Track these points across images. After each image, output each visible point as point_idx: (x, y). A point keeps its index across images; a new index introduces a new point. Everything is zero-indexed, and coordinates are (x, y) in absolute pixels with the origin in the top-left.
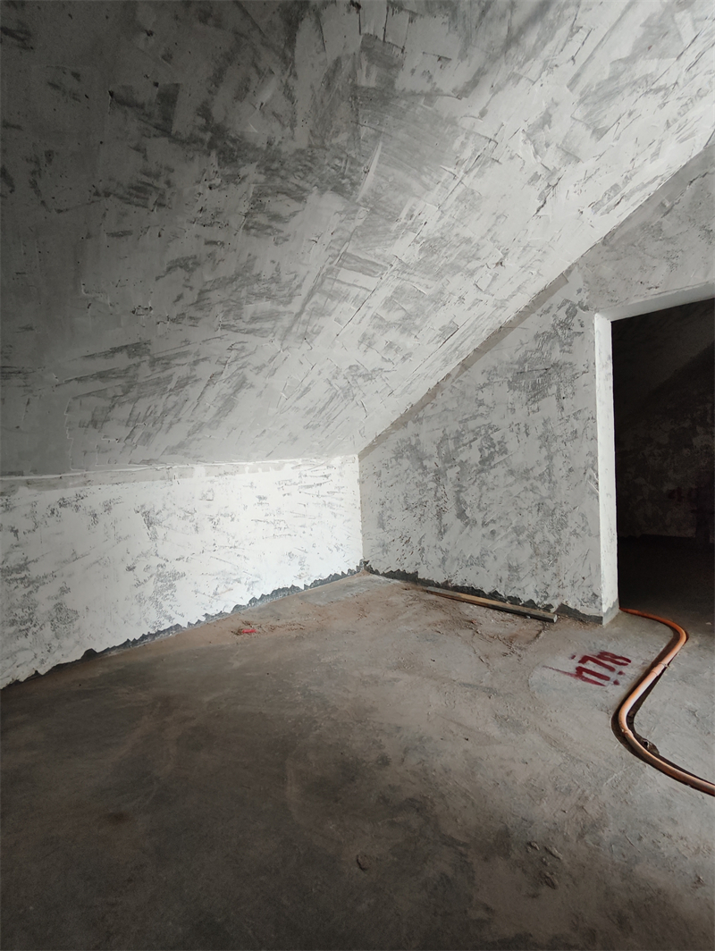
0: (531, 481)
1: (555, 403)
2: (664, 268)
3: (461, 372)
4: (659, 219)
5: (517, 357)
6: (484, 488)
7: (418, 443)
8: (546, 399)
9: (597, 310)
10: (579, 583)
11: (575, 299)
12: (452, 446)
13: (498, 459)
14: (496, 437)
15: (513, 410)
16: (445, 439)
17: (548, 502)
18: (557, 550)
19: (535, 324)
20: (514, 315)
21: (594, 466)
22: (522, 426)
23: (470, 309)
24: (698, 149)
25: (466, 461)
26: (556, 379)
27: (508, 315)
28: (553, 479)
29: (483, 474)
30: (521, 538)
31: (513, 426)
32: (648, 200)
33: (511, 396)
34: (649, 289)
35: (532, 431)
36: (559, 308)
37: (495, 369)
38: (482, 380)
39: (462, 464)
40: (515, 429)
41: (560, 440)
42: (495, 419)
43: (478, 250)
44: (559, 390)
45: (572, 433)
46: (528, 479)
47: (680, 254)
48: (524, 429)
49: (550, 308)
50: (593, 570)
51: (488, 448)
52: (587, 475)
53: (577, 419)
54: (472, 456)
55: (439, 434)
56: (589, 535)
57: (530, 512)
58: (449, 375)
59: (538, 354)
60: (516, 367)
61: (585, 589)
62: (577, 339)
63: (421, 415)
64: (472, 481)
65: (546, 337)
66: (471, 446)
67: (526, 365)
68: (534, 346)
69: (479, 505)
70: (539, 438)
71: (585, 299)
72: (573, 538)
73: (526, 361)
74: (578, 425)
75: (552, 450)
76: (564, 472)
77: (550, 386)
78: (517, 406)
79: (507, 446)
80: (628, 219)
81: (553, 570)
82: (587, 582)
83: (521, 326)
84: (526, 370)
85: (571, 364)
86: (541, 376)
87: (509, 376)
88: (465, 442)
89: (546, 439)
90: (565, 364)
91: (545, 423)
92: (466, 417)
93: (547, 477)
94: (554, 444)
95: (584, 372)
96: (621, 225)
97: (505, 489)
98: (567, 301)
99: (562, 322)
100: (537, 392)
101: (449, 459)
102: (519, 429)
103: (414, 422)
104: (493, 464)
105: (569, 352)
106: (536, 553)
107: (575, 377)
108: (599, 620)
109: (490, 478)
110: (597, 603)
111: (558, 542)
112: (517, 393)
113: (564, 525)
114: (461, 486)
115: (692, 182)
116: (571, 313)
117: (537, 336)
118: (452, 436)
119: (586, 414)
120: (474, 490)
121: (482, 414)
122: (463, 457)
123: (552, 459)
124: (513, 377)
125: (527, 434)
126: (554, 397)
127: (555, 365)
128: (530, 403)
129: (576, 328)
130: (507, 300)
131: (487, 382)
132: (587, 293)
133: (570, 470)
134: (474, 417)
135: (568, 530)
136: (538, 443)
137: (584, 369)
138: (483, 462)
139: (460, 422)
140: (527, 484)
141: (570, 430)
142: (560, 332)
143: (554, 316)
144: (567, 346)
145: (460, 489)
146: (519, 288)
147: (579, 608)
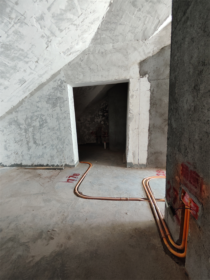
0: (55, 131)
1: (59, 108)
2: (82, 76)
3: (30, 96)
4: (80, 62)
5: (48, 93)
6: (41, 134)
7: (18, 119)
8: (57, 107)
9: (68, 83)
10: (69, 157)
11: (63, 79)
12: (30, 120)
13: (45, 125)
14: (44, 118)
15: (48, 110)
16: (27, 118)
17: (60, 137)
18: (63, 150)
19: (52, 84)
20: (45, 80)
21: (70, 126)
22: (51, 115)
23: (29, 75)
24: (87, 47)
25: (35, 126)
26: (59, 102)
27: (44, 80)
28: (61, 130)
29: (41, 130)
30: (53, 148)
31: (48, 115)
32: (77, 56)
33: (47, 106)
34: (79, 80)
35: (54, 116)
36: (58, 81)
37: (41, 96)
38: (38, 100)
39: (34, 126)
40: (49, 116)
41: (61, 119)
42: (43, 112)
43: (27, 55)
44: (60, 105)
45: (64, 117)
46: (54, 130)
47: (85, 73)
48: (52, 116)
49: (56, 80)
50: (72, 154)
51: (42, 121)
52: (69, 129)
53: (65, 113)
54: (37, 124)
55: (25, 117)
56: (70, 145)
57: (55, 140)
58: (26, 97)
59: (54, 94)
60: (48, 97)
61: (70, 159)
62: (64, 91)
63: (17, 110)
64: (37, 132)
65: (56, 89)
66: (36, 121)
67: (51, 97)
68: (52, 91)
69: (40, 139)
70: (56, 118)
71: (65, 79)
72: (67, 146)
73: (50, 95)
74: (66, 115)
75: (60, 122)
76: (63, 128)
77: (58, 103)
78: (49, 109)
79: (47, 121)
80: (74, 60)
81: (62, 155)
82: (71, 157)
83: (48, 84)
84: (51, 98)
85: (63, 98)
86: (55, 100)
87: (46, 99)
88: (34, 119)
89: (58, 119)
90: (61, 97)
91: (57, 114)
92: (34, 111)
93: (59, 130)
94: (60, 120)
95: (66, 100)
96: (72, 61)
97: (48, 134)
98: (60, 79)
99: (59, 85)
100: (54, 105)
101: (29, 125)
102: (50, 116)
103: (15, 112)
104: (43, 126)
105: (62, 94)
106: (58, 151)
107: (64, 101)
108: (74, 166)
109: (43, 131)
110: (73, 162)
111: (63, 147)
112: (49, 105)
113: (64, 143)
114: (34, 134)
115: (86, 55)
116: (62, 83)
117: (53, 88)
118: (29, 117)
119: (67, 112)
120: (38, 134)
121: (39, 111)
122: (34, 124)
123: (60, 125)
124: (47, 100)
125: (53, 117)
126: (59, 107)
127: (58, 97)
128: (52, 108)
129: (63, 88)
130: (42, 75)
131: (39, 100)
132: (65, 78)
133: (65, 127)
134: (36, 111)
135: (66, 144)
136: (56, 120)
137: (66, 99)
138: (40, 125)
139: (32, 113)
140: (54, 132)
141: (64, 116)
142: (59, 88)
143: (57, 83)
144: (61, 92)
145: (34, 135)
146: (46, 72)
147: (69, 164)
